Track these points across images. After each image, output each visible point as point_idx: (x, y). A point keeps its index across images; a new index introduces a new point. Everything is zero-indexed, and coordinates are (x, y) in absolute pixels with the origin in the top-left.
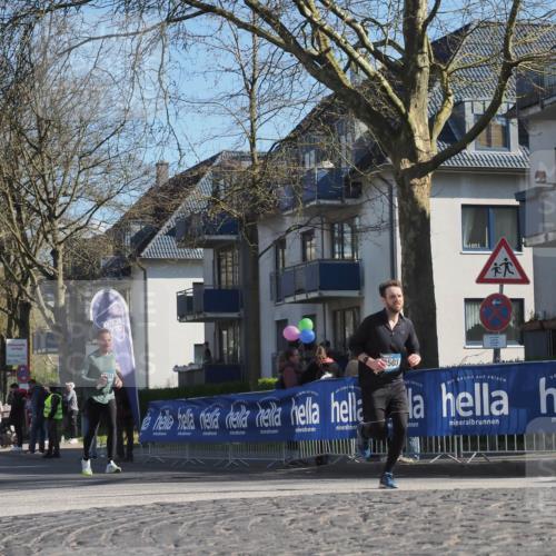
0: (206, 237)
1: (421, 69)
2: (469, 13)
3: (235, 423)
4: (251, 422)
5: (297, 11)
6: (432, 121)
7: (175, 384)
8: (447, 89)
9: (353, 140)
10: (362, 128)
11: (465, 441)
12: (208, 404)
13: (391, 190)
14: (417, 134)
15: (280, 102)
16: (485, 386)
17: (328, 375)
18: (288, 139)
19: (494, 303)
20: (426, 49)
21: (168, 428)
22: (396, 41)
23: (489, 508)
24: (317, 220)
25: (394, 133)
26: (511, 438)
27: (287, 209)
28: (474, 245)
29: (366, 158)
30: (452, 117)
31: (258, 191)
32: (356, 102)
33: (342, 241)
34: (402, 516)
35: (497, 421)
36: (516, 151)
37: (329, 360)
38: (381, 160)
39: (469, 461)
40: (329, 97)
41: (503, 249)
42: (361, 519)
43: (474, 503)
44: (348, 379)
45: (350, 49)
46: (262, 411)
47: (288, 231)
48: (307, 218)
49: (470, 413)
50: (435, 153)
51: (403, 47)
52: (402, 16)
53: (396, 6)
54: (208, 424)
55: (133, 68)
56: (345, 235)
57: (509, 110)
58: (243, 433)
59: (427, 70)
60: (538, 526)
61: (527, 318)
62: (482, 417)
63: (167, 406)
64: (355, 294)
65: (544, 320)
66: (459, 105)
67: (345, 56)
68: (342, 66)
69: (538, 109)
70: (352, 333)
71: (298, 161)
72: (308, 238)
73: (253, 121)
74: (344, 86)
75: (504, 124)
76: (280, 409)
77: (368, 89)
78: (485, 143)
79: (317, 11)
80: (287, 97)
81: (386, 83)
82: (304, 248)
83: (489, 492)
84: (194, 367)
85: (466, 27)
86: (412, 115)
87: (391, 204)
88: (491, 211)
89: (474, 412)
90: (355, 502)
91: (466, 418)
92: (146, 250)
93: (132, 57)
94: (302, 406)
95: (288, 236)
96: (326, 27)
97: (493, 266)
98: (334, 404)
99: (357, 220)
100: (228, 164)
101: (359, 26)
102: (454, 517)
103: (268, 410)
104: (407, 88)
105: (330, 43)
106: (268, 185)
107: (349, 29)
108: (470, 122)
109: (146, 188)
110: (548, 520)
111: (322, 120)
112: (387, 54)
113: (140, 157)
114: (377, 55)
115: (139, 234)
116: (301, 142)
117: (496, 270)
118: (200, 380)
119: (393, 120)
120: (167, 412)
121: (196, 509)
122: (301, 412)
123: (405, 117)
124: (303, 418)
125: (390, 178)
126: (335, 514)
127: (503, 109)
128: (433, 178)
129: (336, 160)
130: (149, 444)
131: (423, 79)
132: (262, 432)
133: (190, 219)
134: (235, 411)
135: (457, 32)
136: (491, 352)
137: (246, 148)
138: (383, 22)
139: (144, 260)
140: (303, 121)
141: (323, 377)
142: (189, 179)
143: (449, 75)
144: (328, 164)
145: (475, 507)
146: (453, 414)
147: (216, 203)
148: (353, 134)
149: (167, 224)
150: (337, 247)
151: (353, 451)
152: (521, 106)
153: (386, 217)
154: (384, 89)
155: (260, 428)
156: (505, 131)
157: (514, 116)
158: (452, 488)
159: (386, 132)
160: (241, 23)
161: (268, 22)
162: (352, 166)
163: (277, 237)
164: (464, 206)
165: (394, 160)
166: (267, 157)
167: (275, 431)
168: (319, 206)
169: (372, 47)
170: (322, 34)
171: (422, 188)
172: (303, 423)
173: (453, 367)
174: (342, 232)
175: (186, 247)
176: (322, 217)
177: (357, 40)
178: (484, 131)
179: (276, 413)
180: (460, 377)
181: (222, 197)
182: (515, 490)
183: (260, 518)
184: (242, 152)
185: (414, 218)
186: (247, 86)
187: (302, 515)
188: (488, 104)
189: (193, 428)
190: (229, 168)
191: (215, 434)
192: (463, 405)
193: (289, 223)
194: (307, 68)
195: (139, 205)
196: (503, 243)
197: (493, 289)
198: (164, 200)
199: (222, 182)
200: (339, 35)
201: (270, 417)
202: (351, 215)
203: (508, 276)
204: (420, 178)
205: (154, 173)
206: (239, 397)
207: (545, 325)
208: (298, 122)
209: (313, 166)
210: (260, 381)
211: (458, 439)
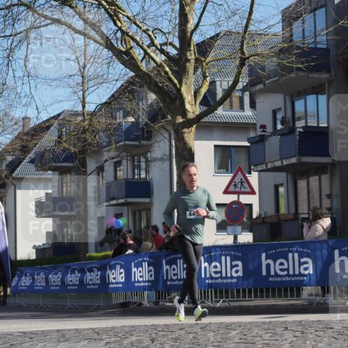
0: (54, 164)
1: (189, 61)
2: (219, 26)
3: (71, 281)
4: (81, 281)
5: (112, 23)
6: (196, 93)
7: (33, 257)
8: (205, 73)
9: (147, 104)
10: (152, 97)
11: (216, 293)
12: (54, 269)
13: (170, 136)
14: (186, 101)
15: (101, 80)
16: (228, 258)
17: (130, 251)
18: (106, 103)
19: (234, 206)
20: (192, 48)
21: (28, 284)
22: (174, 43)
23: (231, 335)
24: (124, 154)
25: (172, 100)
26: (244, 291)
27: (105, 147)
28: (222, 170)
29: (155, 115)
30: (209, 91)
31: (87, 136)
32: (148, 80)
33: (139, 168)
34: (176, 339)
35: (236, 280)
36: (248, 112)
37: (131, 242)
38: (164, 117)
39: (218, 305)
40: (132, 78)
41: (240, 173)
42: (150, 342)
43: (221, 332)
44: (143, 254)
45: (145, 47)
46: (88, 274)
47: (106, 161)
48: (118, 153)
49: (219, 275)
50: (198, 113)
51: (178, 47)
52: (177, 27)
53: (174, 21)
54: (54, 282)
55: (8, 58)
56: (141, 164)
57: (244, 87)
58: (76, 287)
59: (193, 61)
60: (260, 346)
61: (254, 216)
62: (226, 277)
63: (29, 271)
64: (147, 200)
65: (265, 217)
66: (213, 83)
67: (142, 51)
68: (140, 58)
69: (261, 86)
70: (145, 225)
71: (112, 117)
72: (118, 165)
73: (84, 92)
74: (142, 71)
75: (241, 95)
76: (99, 273)
77: (156, 72)
78: (229, 107)
79: (125, 24)
80: (105, 77)
81: (167, 69)
82: (116, 171)
83: (230, 324)
84: (46, 246)
85: (218, 35)
86: (184, 89)
87: (170, 145)
88: (232, 149)
89: (221, 274)
90: (147, 331)
91: (216, 278)
92: (16, 172)
93: (7, 51)
94: (113, 271)
95: (105, 164)
96: (130, 34)
97: (233, 183)
98: (134, 270)
99: (149, 154)
100: (68, 118)
101: (150, 33)
102: (209, 340)
103: (92, 273)
104: (181, 72)
105: (133, 44)
106: (93, 132)
107: (144, 35)
108: (220, 94)
109: (16, 133)
110: (267, 341)
111: (127, 91)
112: (168, 51)
113: (12, 113)
114: (162, 51)
115: (11, 162)
116: (114, 105)
117: (235, 186)
118: (50, 254)
119: (171, 92)
120: (28, 274)
121: (46, 336)
122: (113, 274)
123: (179, 90)
124: (114, 278)
125: (170, 128)
126: (134, 338)
127: (240, 86)
128: (197, 129)
129: (136, 117)
130: (17, 295)
131: (190, 67)
132: (88, 287)
133: (44, 153)
134: (71, 274)
135: (211, 38)
136: (232, 237)
137: (80, 108)
138: (165, 31)
139: (14, 178)
140: (115, 92)
141: (127, 253)
142: (44, 128)
143: (207, 64)
144: (131, 119)
145: (222, 334)
146: (208, 276)
147: (60, 143)
148: (147, 100)
149: (29, 156)
150: (136, 171)
151: (146, 299)
152: (251, 84)
153: (167, 152)
154: (166, 73)
155: (87, 285)
156: (241, 100)
157: (246, 91)
158: (207, 322)
159: (168, 100)
160: (76, 30)
161: (94, 30)
162: (146, 120)
163: (98, 165)
164: (216, 146)
165: (172, 117)
166: (93, 114)
167: (97, 287)
168: (125, 145)
169: (159, 47)
170: (127, 38)
171: (190, 135)
172: (114, 281)
173: (209, 247)
174: (139, 161)
175: (41, 170)
176: (127, 152)
177: (149, 42)
178: (228, 100)
179: (97, 275)
180: (212, 253)
181: (64, 139)
182: (246, 323)
183: (87, 341)
184: (76, 111)
185: (185, 153)
186: (80, 70)
187: (113, 339)
188: (231, 83)
189: (44, 284)
190: (69, 121)
191: (58, 288)
192: (215, 270)
193: (106, 156)
194: (118, 59)
195: (12, 143)
196: (240, 169)
197: (233, 198)
198: (27, 141)
199: (64, 130)
200: (138, 39)
201: (93, 277)
202: (145, 151)
203: (243, 190)
204: (188, 128)
205: (21, 124)
206: (74, 265)
207: (265, 220)
208: (113, 92)
209: (121, 120)
210: (88, 255)
211: (211, 291)
